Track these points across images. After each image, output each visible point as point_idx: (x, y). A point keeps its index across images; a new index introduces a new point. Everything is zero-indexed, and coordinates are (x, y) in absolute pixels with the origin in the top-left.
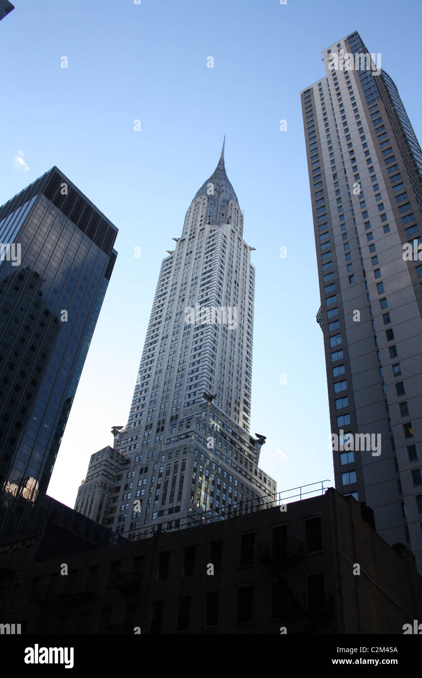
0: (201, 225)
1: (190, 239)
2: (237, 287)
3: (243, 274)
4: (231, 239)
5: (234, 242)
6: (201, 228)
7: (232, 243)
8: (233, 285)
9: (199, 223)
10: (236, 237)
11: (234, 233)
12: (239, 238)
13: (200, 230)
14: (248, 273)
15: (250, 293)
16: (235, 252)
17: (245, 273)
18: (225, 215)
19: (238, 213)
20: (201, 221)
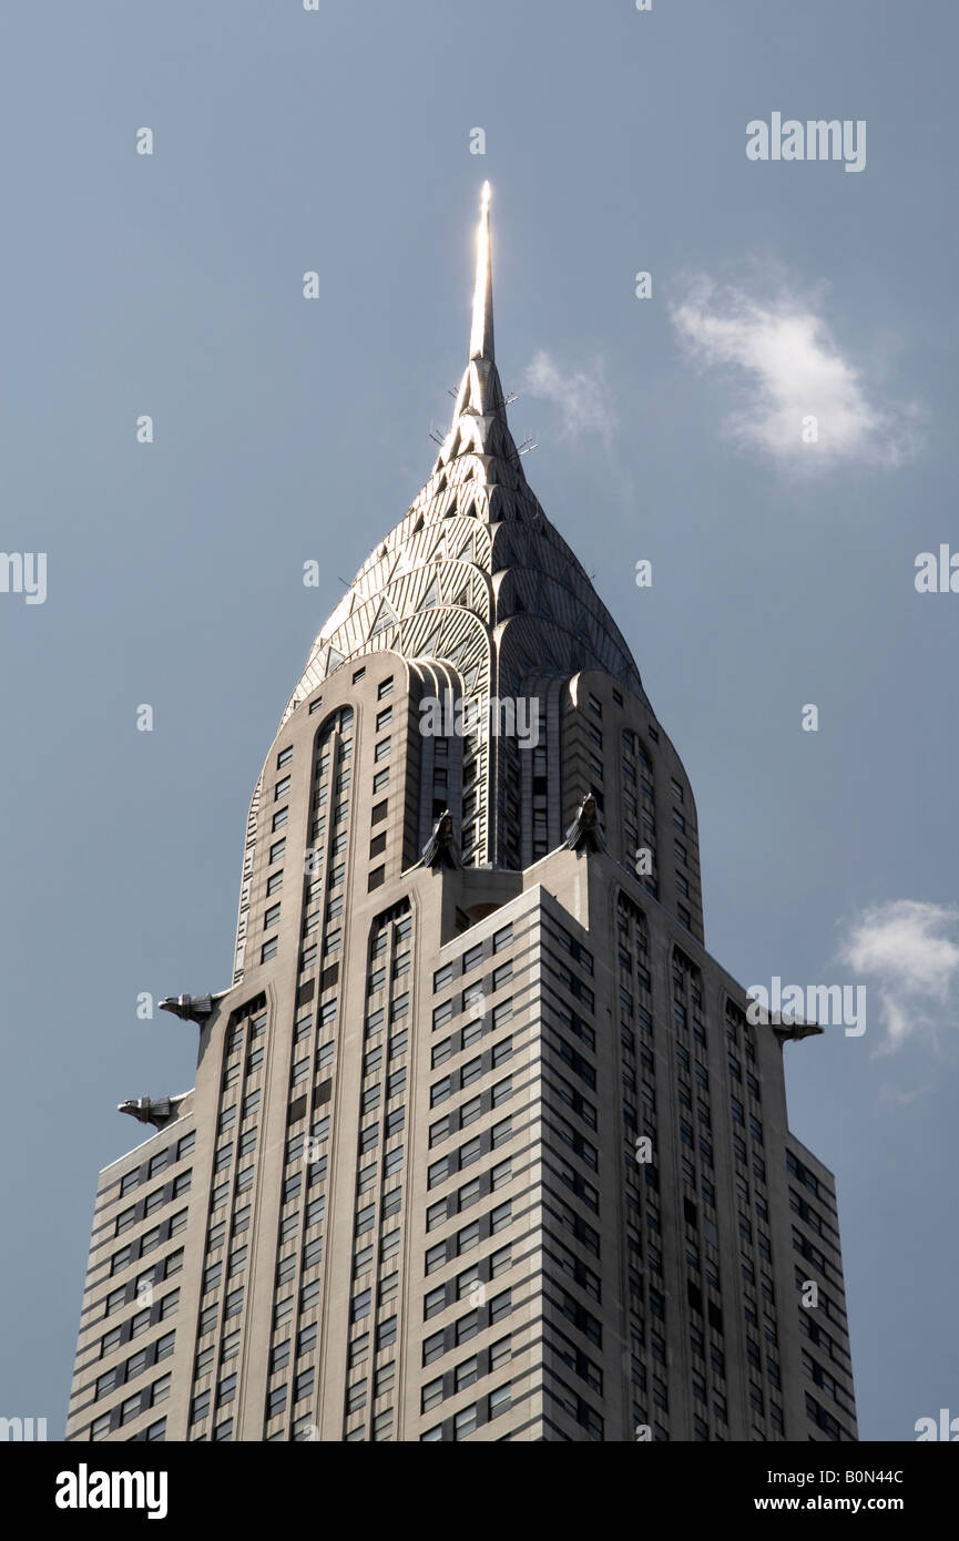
0: (376, 878)
1: (302, 995)
2: (711, 1335)
3: (747, 1229)
4: (627, 962)
5: (647, 983)
6: (382, 899)
7: (638, 994)
8: (679, 1320)
9: (363, 864)
10: (660, 943)
11: (640, 915)
12: (679, 954)
13: (380, 920)
14: (784, 1221)
15: (818, 1373)
16: (662, 1060)
17: (757, 1222)
18: (553, 787)
19: (649, 763)
20: (378, 844)
